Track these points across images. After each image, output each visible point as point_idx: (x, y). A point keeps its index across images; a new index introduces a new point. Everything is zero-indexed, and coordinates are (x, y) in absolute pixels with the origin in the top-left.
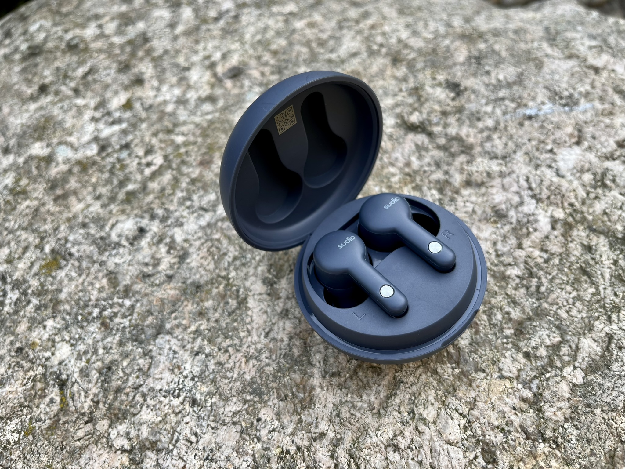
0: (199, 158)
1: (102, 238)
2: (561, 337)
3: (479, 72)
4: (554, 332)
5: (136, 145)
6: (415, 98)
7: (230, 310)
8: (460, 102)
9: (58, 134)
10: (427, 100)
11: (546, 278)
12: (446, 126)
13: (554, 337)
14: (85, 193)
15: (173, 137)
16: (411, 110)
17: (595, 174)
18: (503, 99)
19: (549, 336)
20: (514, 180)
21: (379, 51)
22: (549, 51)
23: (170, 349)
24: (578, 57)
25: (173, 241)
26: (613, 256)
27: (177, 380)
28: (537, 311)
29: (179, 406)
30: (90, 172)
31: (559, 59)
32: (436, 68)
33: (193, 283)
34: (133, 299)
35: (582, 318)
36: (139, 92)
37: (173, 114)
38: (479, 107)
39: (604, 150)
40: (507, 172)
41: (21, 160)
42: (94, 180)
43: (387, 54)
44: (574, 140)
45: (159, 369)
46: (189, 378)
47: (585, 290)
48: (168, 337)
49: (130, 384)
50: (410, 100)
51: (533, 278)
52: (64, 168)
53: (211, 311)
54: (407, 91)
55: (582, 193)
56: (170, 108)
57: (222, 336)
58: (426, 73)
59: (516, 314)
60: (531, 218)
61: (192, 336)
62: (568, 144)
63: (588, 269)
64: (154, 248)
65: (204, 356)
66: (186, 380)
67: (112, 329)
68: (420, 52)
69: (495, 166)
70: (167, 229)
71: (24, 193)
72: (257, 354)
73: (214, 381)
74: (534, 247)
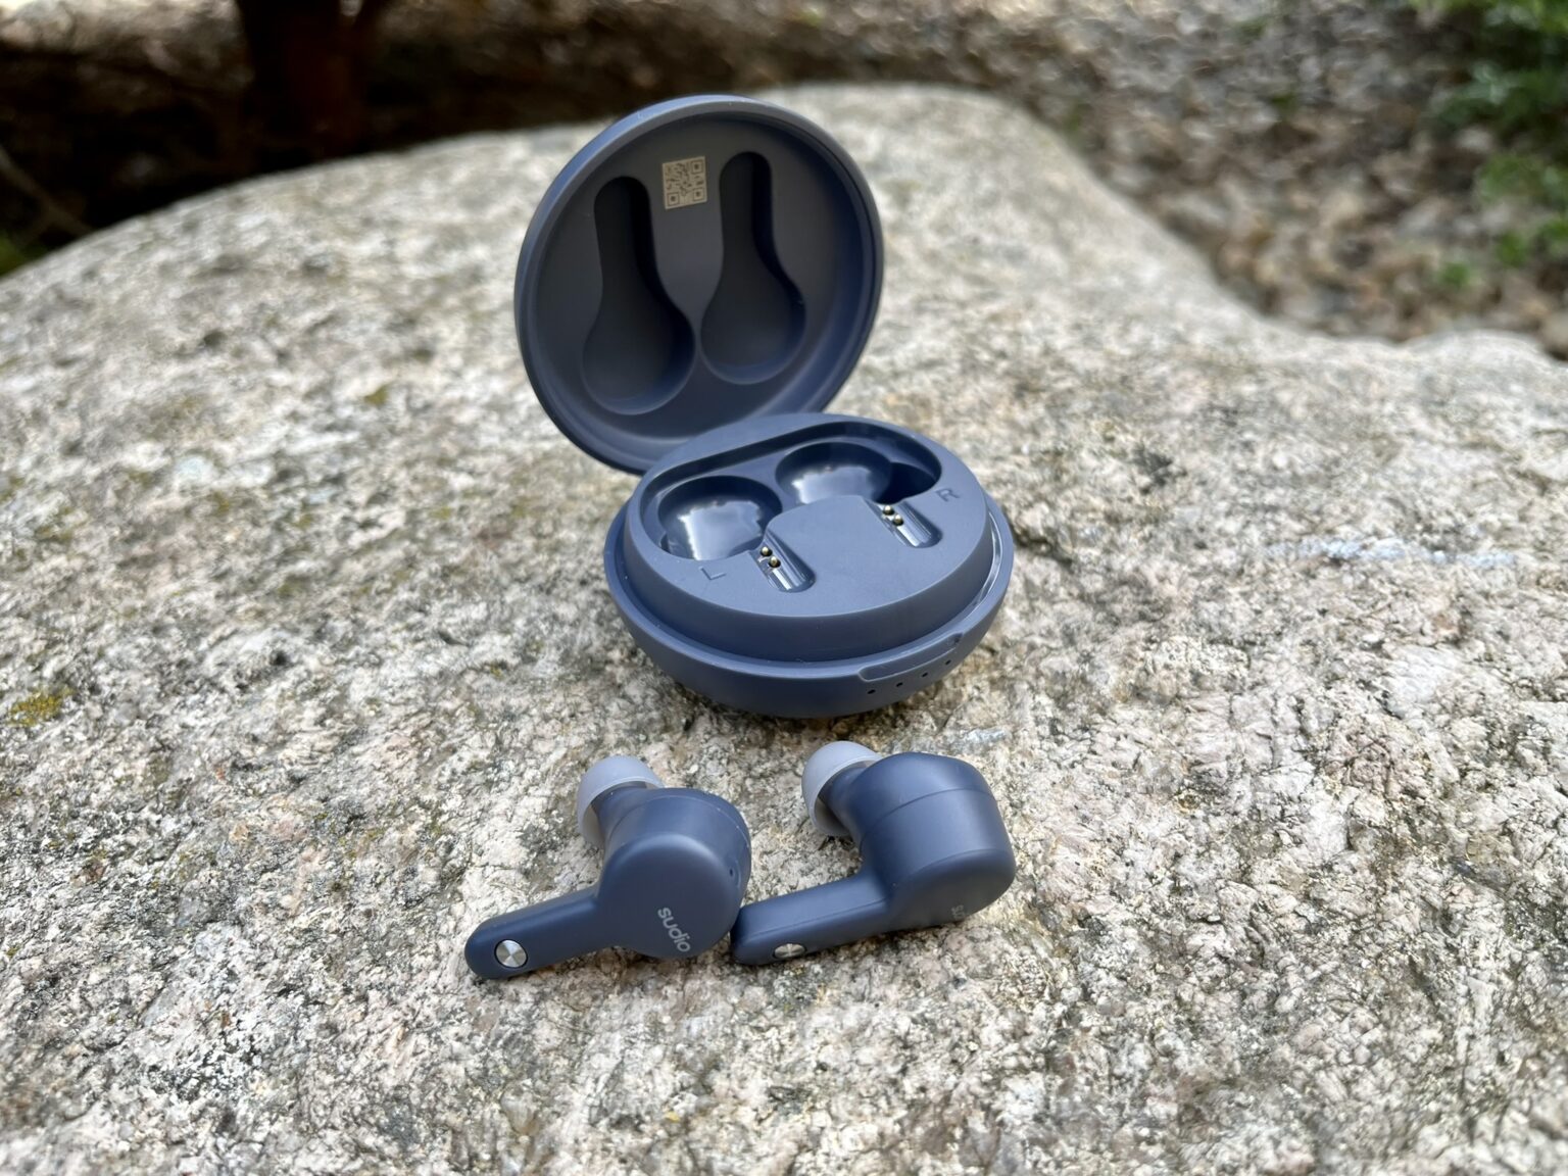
0: (482, 523)
1: (182, 664)
2: (1315, 1153)
3: (1227, 442)
4: (1295, 1135)
5: (359, 480)
6: (1048, 473)
7: (412, 894)
8: (1162, 498)
9: (200, 433)
10: (1076, 481)
11: (1302, 973)
12: (1111, 548)
13: (1292, 1150)
14: (196, 560)
15: (446, 474)
16: (1030, 498)
17: (1491, 726)
18: (1274, 509)
19: (1277, 1143)
20: (1264, 703)
21: (992, 364)
22: (1422, 425)
23: (224, 964)
24: (1498, 448)
25: (343, 697)
26: (1511, 950)
27: (204, 1050)
28: (1256, 1064)
29: (183, 1124)
30: (230, 519)
31: (1447, 446)
32: (1120, 415)
33: (345, 806)
34: (186, 818)
35: (1387, 1108)
36: (414, 374)
37: (470, 430)
38: (1208, 518)
39: (1528, 671)
40: (1249, 681)
41: (93, 471)
42: (229, 538)
43: (1007, 373)
44: (1445, 632)
45: (174, 1013)
46: (239, 1054)
47: (1412, 1031)
48: (231, 933)
49: (85, 1034)
50: (1033, 476)
51: (1267, 969)
52: (176, 501)
53: (366, 886)
54: (1031, 453)
55: (1446, 767)
56: (466, 417)
57: (367, 956)
58: (1093, 423)
59: (1191, 1060)
60: (1292, 809)
61: (291, 939)
62: (1429, 641)
63: (1431, 975)
64: (290, 705)
65: (300, 999)
66: (229, 1058)
67: (104, 884)
68: (1089, 380)
69: (1218, 662)
70: (342, 667)
71: (65, 541)
72: (437, 1024)
73: (296, 1075)
74: (1283, 886)
